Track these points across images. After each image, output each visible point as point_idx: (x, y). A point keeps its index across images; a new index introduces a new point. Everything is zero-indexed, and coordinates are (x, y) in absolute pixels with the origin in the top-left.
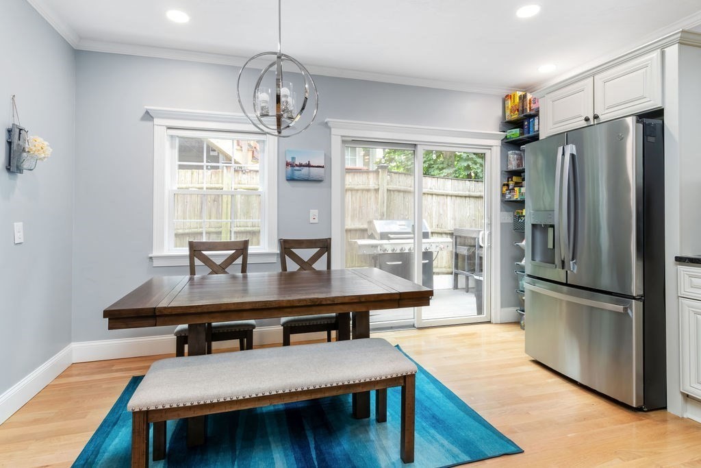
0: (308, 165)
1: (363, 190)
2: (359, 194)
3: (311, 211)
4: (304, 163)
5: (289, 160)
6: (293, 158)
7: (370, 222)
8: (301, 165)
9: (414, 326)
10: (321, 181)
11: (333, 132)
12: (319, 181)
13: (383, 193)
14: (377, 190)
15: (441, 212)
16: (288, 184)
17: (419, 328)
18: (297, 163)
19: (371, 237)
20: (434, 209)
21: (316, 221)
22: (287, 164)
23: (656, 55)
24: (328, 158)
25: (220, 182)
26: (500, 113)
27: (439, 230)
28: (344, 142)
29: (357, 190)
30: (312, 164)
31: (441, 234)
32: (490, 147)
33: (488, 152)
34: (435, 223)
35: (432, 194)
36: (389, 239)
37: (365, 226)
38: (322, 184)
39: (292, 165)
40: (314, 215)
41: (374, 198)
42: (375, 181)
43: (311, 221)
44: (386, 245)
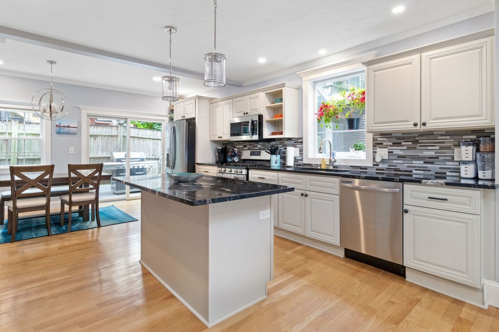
0: (69, 127)
1: (108, 136)
2: (106, 138)
3: (70, 148)
4: (66, 125)
5: (58, 124)
6: (60, 123)
7: (112, 153)
8: (64, 127)
10: (75, 134)
12: (74, 134)
13: (121, 137)
14: (117, 136)
15: (155, 148)
16: (57, 136)
17: (128, 200)
18: (62, 125)
19: (112, 161)
20: (151, 146)
21: (73, 152)
22: (57, 126)
23: (194, 100)
24: (80, 123)
25: (9, 129)
26: (169, 106)
27: (154, 157)
28: (88, 116)
29: (105, 136)
30: (70, 126)
31: (155, 159)
32: (164, 121)
33: (163, 123)
34: (151, 153)
35: (150, 139)
36: (121, 162)
37: (109, 156)
39: (59, 126)
40: (72, 150)
41: (115, 140)
42: (116, 131)
43: (70, 152)
44: (119, 165)
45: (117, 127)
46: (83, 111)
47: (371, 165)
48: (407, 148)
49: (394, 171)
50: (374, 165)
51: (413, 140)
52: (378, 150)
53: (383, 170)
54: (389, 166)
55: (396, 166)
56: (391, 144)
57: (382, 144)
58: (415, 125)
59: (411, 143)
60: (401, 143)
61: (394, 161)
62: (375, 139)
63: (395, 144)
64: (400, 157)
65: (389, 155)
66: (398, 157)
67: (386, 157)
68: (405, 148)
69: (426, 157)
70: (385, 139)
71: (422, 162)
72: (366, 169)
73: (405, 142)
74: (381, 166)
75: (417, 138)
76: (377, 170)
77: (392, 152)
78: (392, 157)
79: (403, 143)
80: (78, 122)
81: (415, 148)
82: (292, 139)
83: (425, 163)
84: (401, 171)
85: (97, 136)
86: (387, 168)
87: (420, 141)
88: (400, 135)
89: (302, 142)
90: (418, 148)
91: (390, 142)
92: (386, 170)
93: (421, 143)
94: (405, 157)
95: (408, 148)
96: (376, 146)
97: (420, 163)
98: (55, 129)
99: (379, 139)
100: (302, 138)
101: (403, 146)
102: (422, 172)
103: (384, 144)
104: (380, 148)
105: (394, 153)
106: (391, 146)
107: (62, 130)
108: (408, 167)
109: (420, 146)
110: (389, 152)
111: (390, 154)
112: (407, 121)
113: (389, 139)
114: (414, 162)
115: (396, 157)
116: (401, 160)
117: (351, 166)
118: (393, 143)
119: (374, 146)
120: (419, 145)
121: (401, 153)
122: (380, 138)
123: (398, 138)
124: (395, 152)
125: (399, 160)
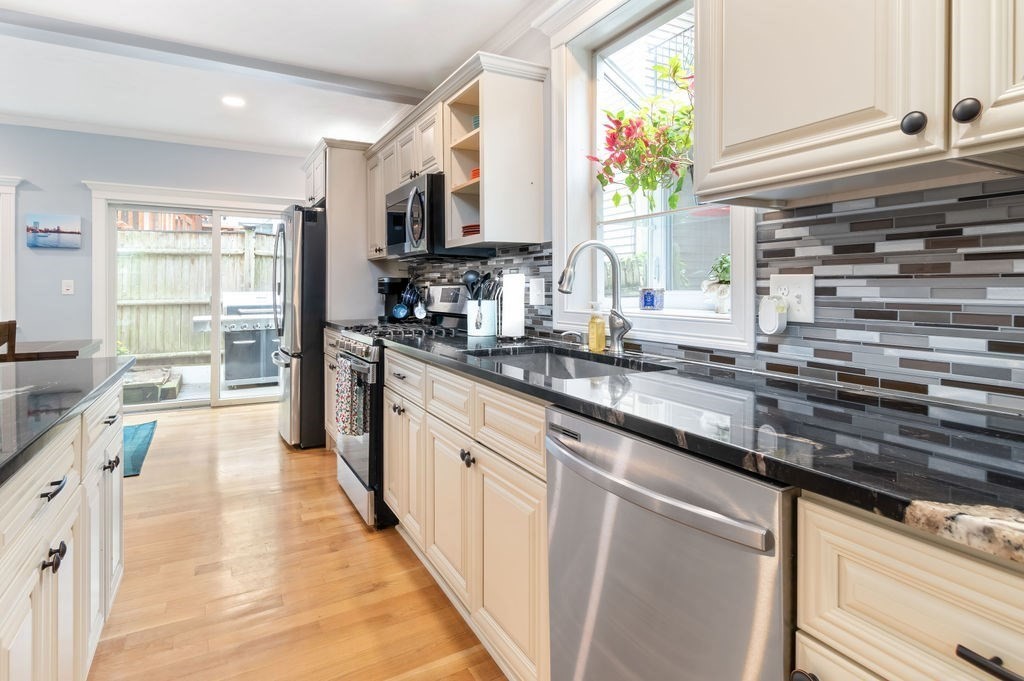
0: (58, 231)
3: (64, 282)
4: (51, 228)
5: (31, 225)
6: (36, 223)
8: (47, 231)
9: (210, 405)
10: (77, 248)
11: (93, 195)
12: (74, 249)
13: (249, 259)
16: (32, 253)
17: (214, 407)
18: (42, 228)
21: (71, 292)
22: (28, 230)
23: (324, 153)
24: (86, 223)
28: (109, 204)
30: (62, 229)
38: (79, 252)
39: (34, 231)
40: (68, 286)
41: (237, 264)
42: (240, 244)
43: (64, 292)
44: (235, 322)
45: (243, 234)
46: (94, 194)
47: (750, 348)
48: (902, 268)
49: (842, 378)
50: (761, 347)
51: (933, 228)
52: (776, 281)
53: (793, 370)
54: (818, 353)
55: (848, 356)
56: (828, 251)
57: (790, 253)
58: (915, 126)
59: (918, 245)
60: (871, 247)
61: (842, 334)
62: (763, 231)
63: (845, 252)
64: (866, 313)
65: (817, 304)
66: (858, 314)
67: (805, 313)
68: (892, 269)
69: (1004, 320)
70: (803, 232)
71: (981, 344)
72: (731, 361)
73: (890, 238)
74: (788, 353)
75: (952, 218)
76: (771, 367)
77: (832, 291)
78: (832, 314)
79: (881, 247)
80: (83, 220)
81: (942, 270)
82: (531, 249)
83: (995, 347)
84: (872, 382)
85: (197, 256)
86: (810, 364)
87: (968, 232)
88: (867, 207)
89: (549, 257)
90: (957, 267)
91: (823, 243)
92: (804, 373)
93: (973, 241)
94: (892, 316)
95: (909, 271)
96: (766, 265)
97: (967, 350)
98: (25, 237)
99: (780, 234)
100: (549, 245)
101: (881, 259)
102: (980, 397)
103: (799, 253)
104: (782, 271)
105: (840, 293)
106: (826, 261)
107: (41, 240)
108: (905, 362)
109: (968, 257)
110: (819, 291)
111: (823, 298)
112: (872, 113)
113: (823, 228)
114: (935, 341)
115: (848, 315)
116: (872, 329)
117: (681, 347)
118: (838, 250)
119: (759, 265)
120: (962, 251)
121: (871, 294)
122: (785, 226)
123: (857, 223)
124: (846, 290)
125: (861, 328)
